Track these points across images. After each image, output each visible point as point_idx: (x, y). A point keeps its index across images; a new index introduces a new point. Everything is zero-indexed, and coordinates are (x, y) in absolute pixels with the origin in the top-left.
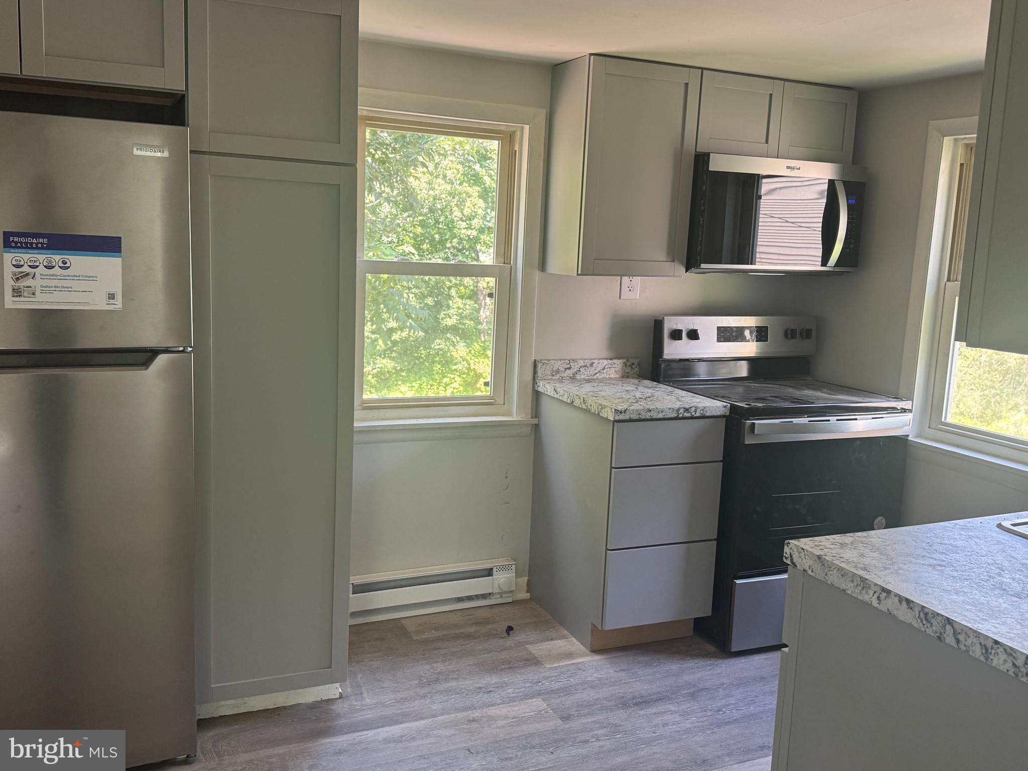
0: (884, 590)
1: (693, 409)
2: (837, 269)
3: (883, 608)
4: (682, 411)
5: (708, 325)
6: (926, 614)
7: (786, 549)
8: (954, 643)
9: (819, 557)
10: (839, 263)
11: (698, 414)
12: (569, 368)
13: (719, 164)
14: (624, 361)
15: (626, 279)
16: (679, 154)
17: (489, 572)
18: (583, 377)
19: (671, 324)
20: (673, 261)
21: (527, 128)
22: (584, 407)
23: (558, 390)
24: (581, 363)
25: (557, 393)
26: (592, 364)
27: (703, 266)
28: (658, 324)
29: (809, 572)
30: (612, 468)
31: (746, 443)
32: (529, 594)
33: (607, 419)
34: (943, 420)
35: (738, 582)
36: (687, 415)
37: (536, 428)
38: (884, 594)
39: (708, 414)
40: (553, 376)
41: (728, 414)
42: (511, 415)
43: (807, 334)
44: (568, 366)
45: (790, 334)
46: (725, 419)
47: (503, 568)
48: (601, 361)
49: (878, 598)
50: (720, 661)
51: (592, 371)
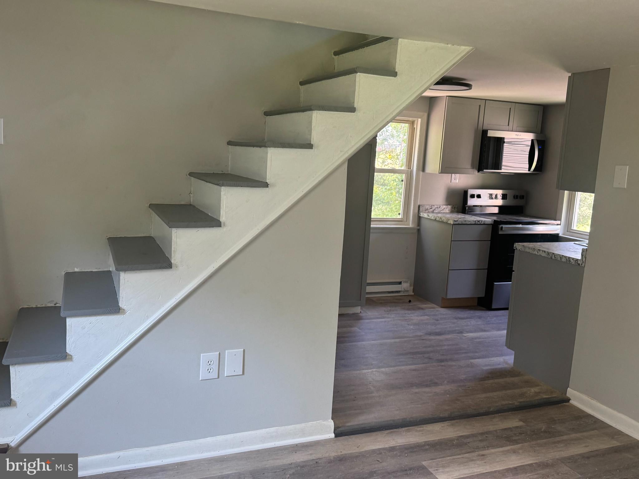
0: (539, 250)
1: (481, 221)
2: (534, 172)
3: (539, 254)
4: (477, 221)
5: (485, 193)
6: (548, 253)
7: (515, 245)
8: (554, 258)
9: (523, 245)
10: (535, 170)
11: (482, 223)
12: (432, 208)
13: (491, 134)
14: (452, 206)
15: (453, 175)
16: (477, 130)
17: (400, 283)
18: (436, 212)
19: (471, 192)
20: (473, 168)
21: (420, 120)
22: (441, 220)
23: (430, 215)
24: (436, 206)
25: (429, 217)
26: (440, 207)
27: (484, 170)
28: (466, 192)
29: (521, 250)
30: (451, 241)
31: (500, 233)
32: (413, 293)
33: (450, 224)
34: (572, 228)
35: (495, 283)
36: (479, 223)
37: (419, 230)
38: (539, 251)
39: (486, 223)
40: (425, 211)
41: (493, 223)
42: (409, 225)
43: (522, 197)
44: (431, 207)
45: (515, 197)
46: (491, 226)
47: (406, 282)
48: (443, 206)
49: (538, 252)
50: (487, 311)
51: (440, 209)
